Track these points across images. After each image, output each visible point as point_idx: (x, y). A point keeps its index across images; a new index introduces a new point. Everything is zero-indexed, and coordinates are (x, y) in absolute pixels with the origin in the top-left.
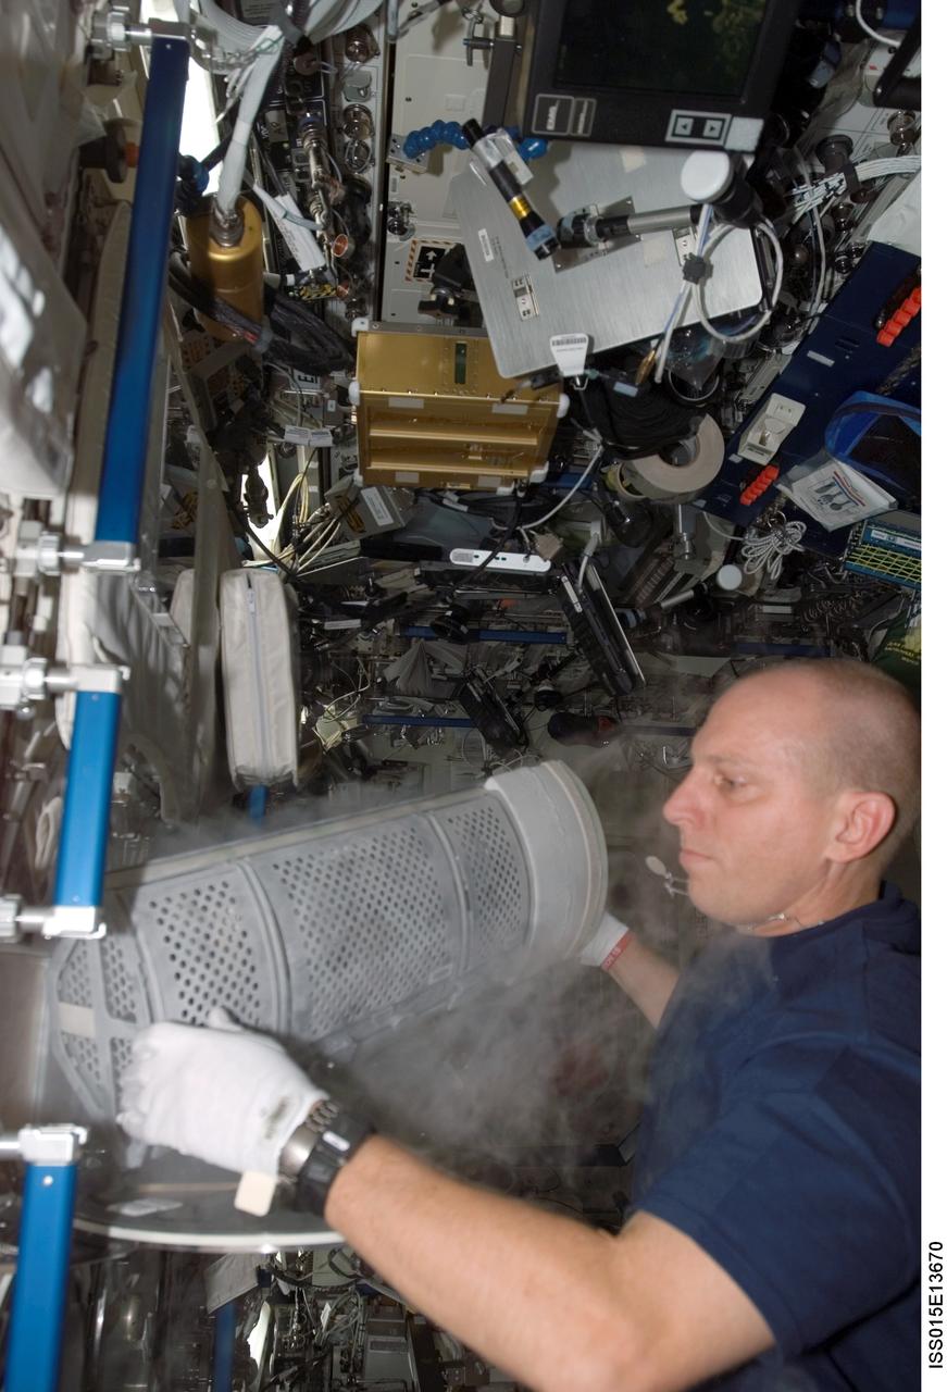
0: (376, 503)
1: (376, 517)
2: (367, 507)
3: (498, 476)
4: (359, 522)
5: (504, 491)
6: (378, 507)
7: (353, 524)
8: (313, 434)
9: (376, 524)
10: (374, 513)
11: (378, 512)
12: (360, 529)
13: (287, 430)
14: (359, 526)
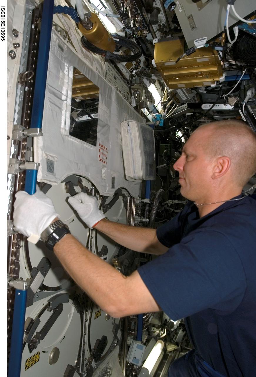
0: (181, 93)
1: (182, 97)
2: (179, 95)
3: (210, 81)
4: (178, 100)
5: (213, 86)
6: (182, 95)
7: (176, 100)
8: (159, 75)
9: (182, 100)
10: (181, 97)
11: (182, 96)
12: (178, 102)
13: (152, 75)
14: (178, 101)
